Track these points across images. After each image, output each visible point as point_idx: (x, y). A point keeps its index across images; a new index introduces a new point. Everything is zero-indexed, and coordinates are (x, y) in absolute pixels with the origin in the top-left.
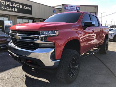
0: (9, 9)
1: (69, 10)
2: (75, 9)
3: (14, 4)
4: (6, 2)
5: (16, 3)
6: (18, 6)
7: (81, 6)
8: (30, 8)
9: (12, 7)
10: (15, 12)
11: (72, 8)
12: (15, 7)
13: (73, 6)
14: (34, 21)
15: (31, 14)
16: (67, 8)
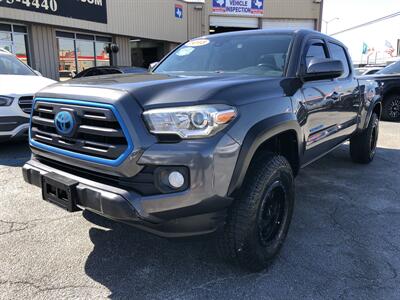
0: (31, 1)
1: (228, 9)
2: (249, 5)
8: (98, 1)
10: (49, 12)
11: (238, 3)
14: (112, 45)
15: (103, 19)
16: (220, 2)
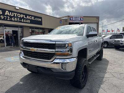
0: (24, 20)
1: (74, 21)
2: (79, 20)
3: (28, 16)
4: (21, 15)
6: (31, 18)
7: (84, 17)
8: (40, 20)
9: (26, 19)
10: (28, 23)
11: (76, 19)
12: (28, 19)
13: (77, 17)
15: (41, 24)
16: (72, 19)
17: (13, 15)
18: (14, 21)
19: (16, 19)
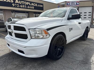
0: (29, 7)
1: (70, 5)
3: (32, 3)
4: (27, 3)
5: (33, 3)
6: (34, 5)
7: (80, 1)
8: (42, 6)
9: (31, 6)
10: (32, 9)
11: (73, 4)
13: (73, 2)
15: (43, 10)
16: (69, 4)
17: (21, 3)
18: (22, 8)
19: (23, 6)
